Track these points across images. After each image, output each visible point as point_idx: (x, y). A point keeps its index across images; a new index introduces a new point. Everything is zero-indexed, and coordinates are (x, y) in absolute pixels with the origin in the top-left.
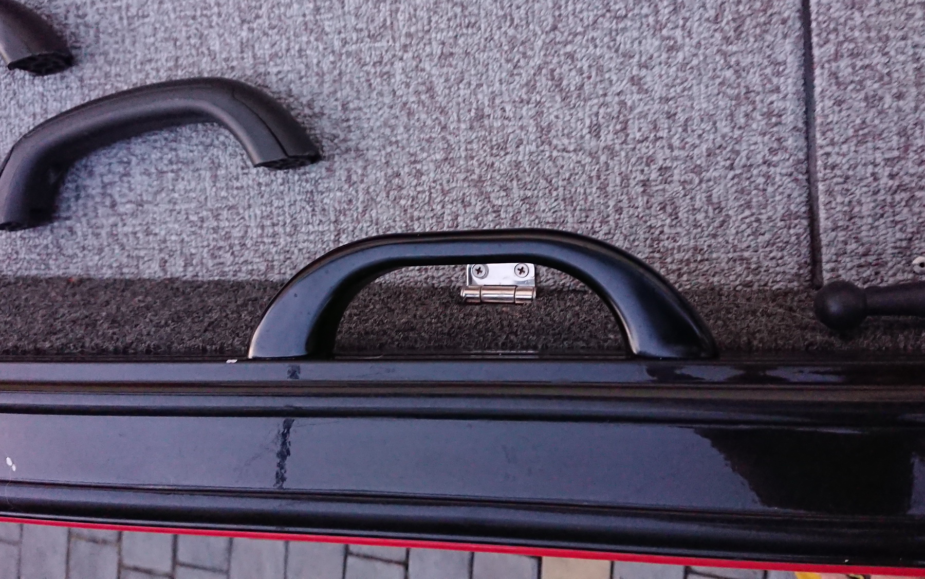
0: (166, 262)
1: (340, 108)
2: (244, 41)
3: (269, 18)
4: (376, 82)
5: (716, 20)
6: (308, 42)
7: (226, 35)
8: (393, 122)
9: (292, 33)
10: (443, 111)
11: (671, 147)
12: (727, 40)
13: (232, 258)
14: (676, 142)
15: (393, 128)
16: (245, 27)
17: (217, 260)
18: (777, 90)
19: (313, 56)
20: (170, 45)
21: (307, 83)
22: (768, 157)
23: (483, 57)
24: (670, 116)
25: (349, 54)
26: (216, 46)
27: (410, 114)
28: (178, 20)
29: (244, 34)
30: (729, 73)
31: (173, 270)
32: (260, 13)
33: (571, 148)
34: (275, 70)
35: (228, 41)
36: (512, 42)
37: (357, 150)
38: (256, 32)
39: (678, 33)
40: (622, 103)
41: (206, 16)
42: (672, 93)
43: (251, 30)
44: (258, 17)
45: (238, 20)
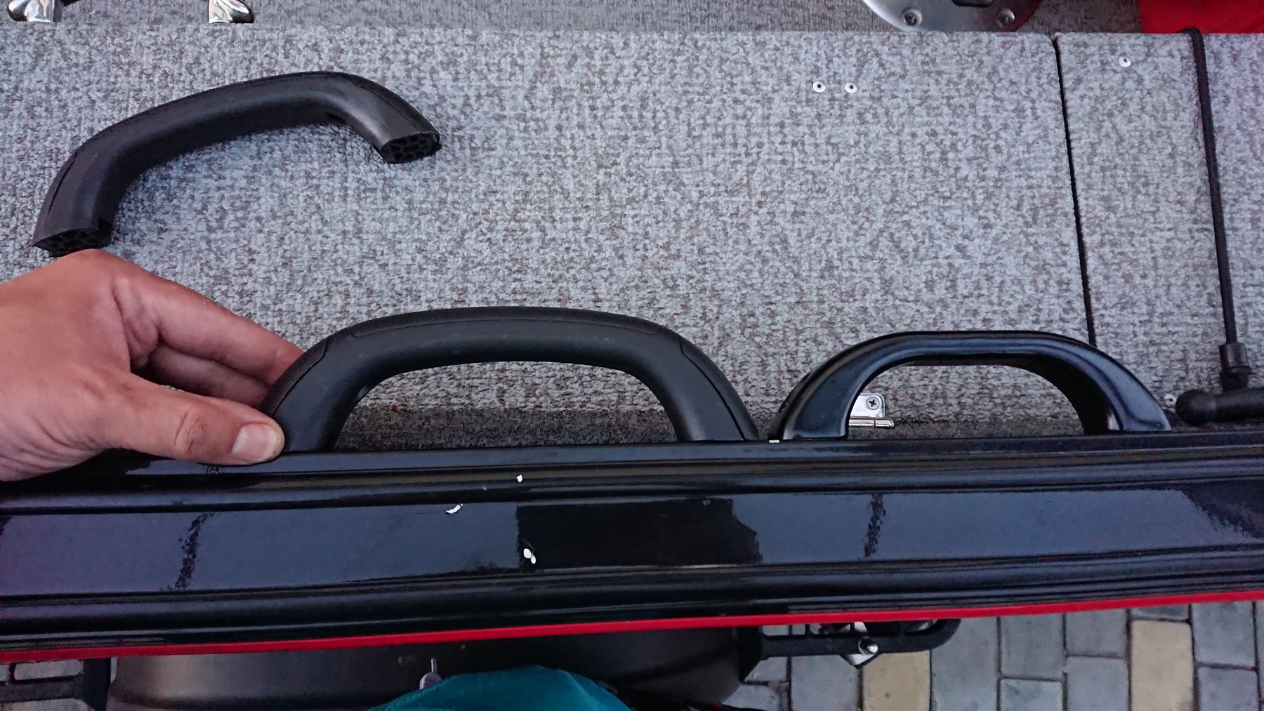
0: (504, 392)
1: (696, 252)
2: (601, 183)
3: (627, 166)
4: (731, 231)
5: (1018, 207)
6: (666, 191)
7: (581, 176)
8: (748, 267)
9: (650, 181)
10: (796, 260)
11: (991, 303)
12: (1027, 224)
13: (580, 389)
14: (995, 300)
15: (748, 272)
16: (602, 171)
17: (563, 391)
18: (1064, 265)
19: (671, 204)
20: (519, 180)
21: (664, 227)
22: (1064, 316)
23: (831, 218)
24: (989, 278)
25: (706, 205)
26: (570, 185)
27: (765, 261)
28: (530, 157)
29: (601, 177)
30: (1030, 249)
31: (512, 399)
32: (618, 160)
33: (911, 298)
34: (632, 213)
35: (583, 182)
36: (857, 209)
37: (713, 289)
38: (613, 176)
39: (991, 215)
40: (950, 265)
41: (560, 156)
42: (990, 260)
43: (608, 175)
44: (615, 164)
45: (594, 164)
